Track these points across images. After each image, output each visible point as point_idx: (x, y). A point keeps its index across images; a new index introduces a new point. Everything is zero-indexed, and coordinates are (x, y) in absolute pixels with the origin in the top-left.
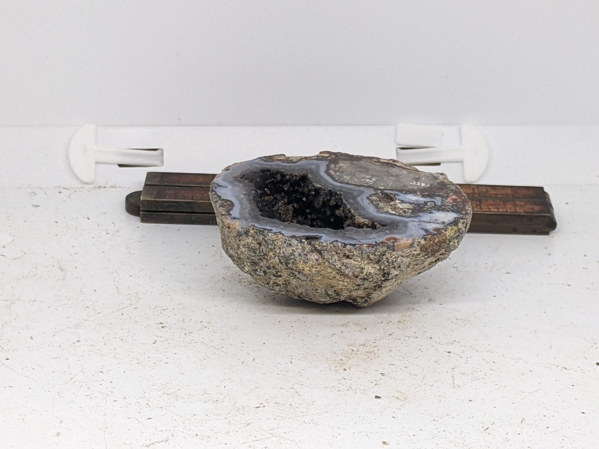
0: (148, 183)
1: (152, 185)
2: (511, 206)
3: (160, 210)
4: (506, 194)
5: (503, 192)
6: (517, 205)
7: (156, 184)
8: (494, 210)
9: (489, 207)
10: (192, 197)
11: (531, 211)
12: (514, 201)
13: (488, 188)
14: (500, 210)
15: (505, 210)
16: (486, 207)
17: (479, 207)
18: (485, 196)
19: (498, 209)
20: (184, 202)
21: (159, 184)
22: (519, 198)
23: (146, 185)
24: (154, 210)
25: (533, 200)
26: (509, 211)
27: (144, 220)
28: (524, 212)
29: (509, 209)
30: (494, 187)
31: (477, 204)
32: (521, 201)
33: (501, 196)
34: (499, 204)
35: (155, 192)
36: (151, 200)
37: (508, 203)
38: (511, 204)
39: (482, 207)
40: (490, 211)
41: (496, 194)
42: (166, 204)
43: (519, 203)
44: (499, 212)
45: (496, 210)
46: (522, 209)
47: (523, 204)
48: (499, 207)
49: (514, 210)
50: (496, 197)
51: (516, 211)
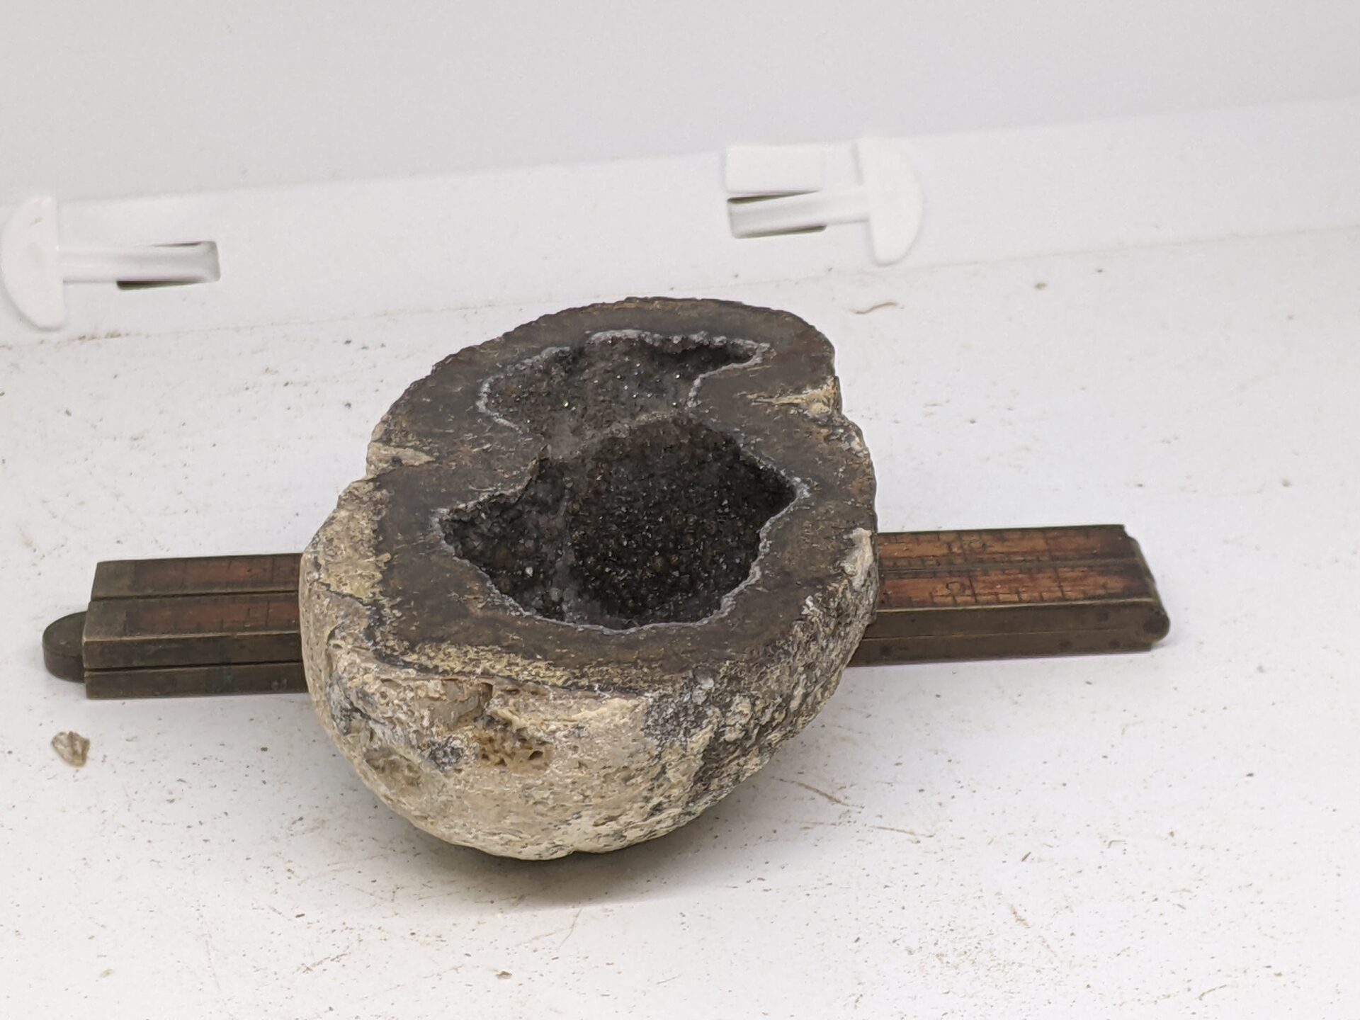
0: (101, 594)
1: (111, 598)
2: (1048, 583)
3: (135, 664)
4: (1033, 551)
5: (1026, 545)
6: (1065, 579)
7: (121, 594)
8: (1007, 598)
9: (995, 591)
10: (222, 622)
11: (1101, 592)
12: (1055, 569)
14: (1024, 596)
15: (1036, 594)
16: (987, 591)
17: (968, 592)
18: (981, 561)
19: (1018, 593)
20: (200, 639)
21: (129, 594)
22: (1066, 559)
23: (94, 599)
24: (121, 665)
25: (1103, 561)
26: (1045, 595)
27: (95, 692)
28: (1084, 599)
29: (1045, 590)
31: (962, 585)
32: (1073, 568)
33: (1020, 558)
34: (1020, 581)
35: (122, 617)
36: (111, 642)
37: (1040, 575)
38: (1050, 577)
39: (978, 591)
40: (998, 602)
41: (1008, 554)
42: (153, 648)
43: (1068, 572)
44: (1021, 601)
45: (1015, 598)
46: (1077, 588)
47: (1080, 574)
48: (1021, 590)
49: (1059, 594)
50: (1010, 562)
51: (1063, 594)
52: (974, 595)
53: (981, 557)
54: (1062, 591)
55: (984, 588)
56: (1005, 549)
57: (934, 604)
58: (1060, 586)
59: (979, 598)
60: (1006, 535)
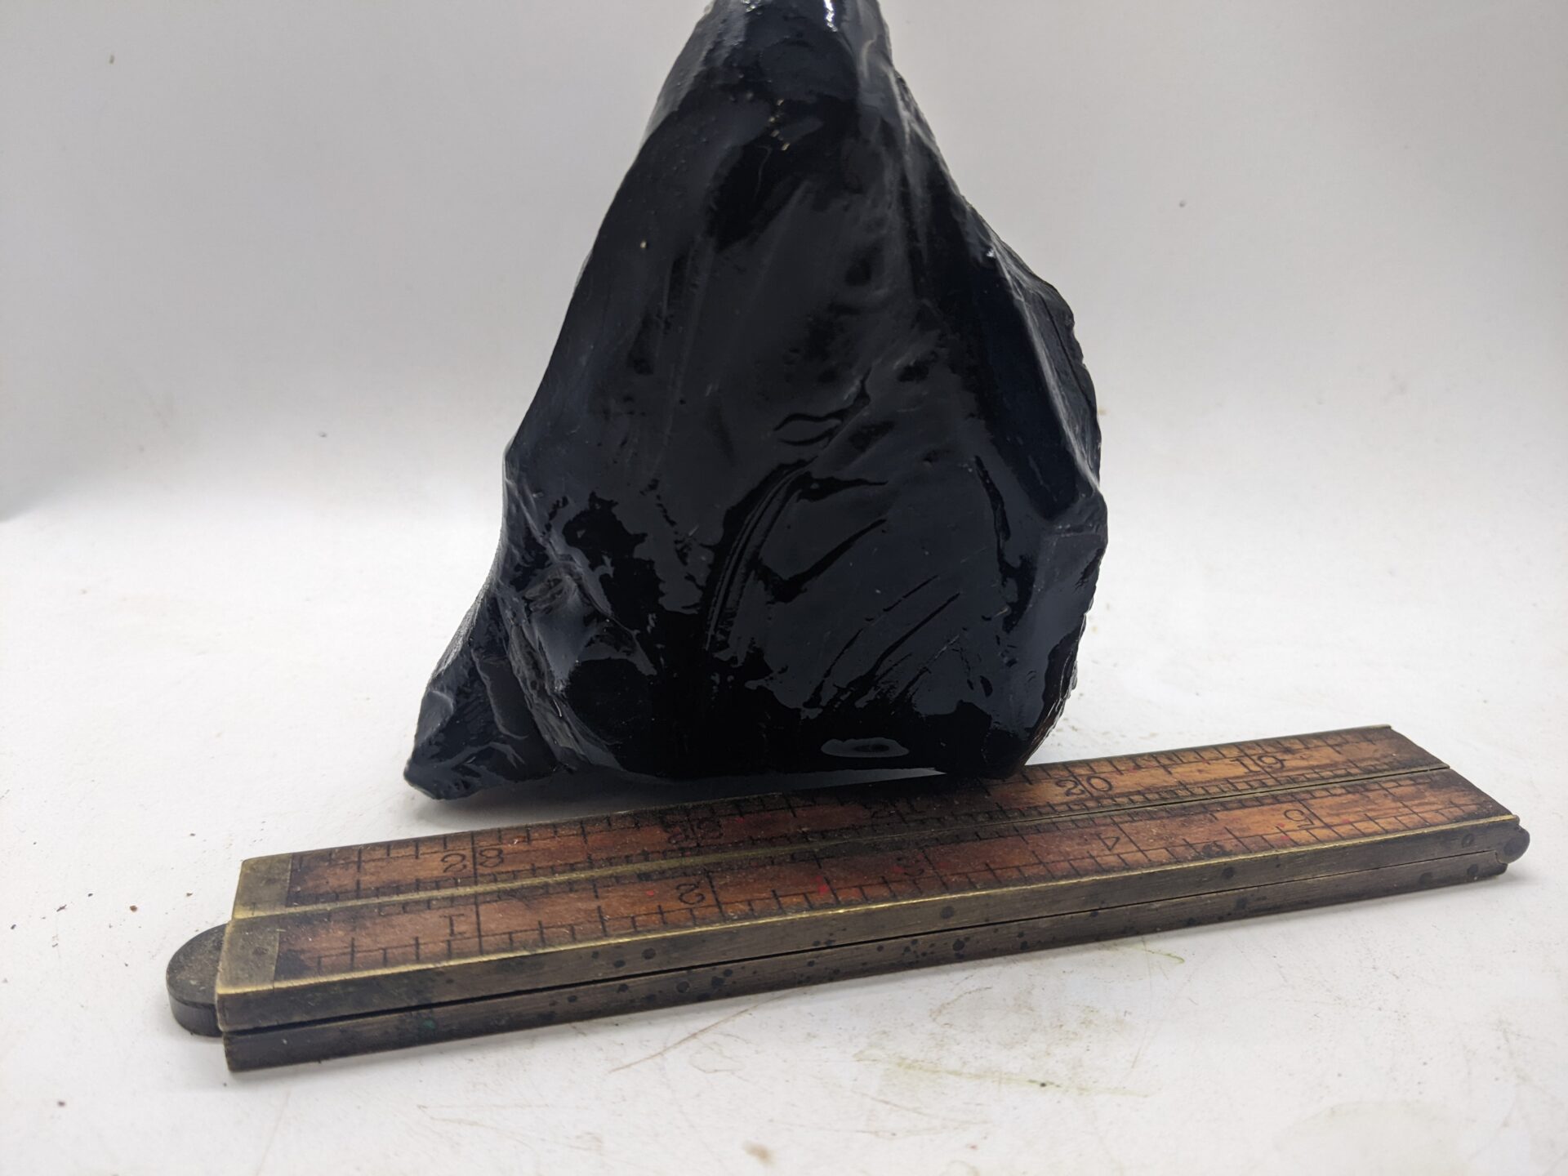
2: (1390, 803)
4: (1334, 765)
5: (1320, 757)
9: (1344, 817)
13: (1269, 749)
16: (1336, 820)
17: (1317, 823)
18: (1293, 780)
19: (1371, 819)
30: (1281, 745)
31: (1302, 813)
33: (1331, 774)
38: (1385, 796)
39: (1327, 820)
40: (1365, 835)
41: (1312, 769)
43: (1397, 787)
44: (1387, 832)
45: (1376, 828)
46: (1428, 808)
47: (1413, 788)
48: (1369, 814)
49: (1415, 816)
50: (1323, 778)
51: (1422, 818)
52: (1328, 826)
53: (1285, 774)
54: (1415, 813)
55: (1329, 815)
56: (1304, 763)
57: (1296, 844)
58: (1406, 806)
59: (1335, 829)
60: (1287, 745)
